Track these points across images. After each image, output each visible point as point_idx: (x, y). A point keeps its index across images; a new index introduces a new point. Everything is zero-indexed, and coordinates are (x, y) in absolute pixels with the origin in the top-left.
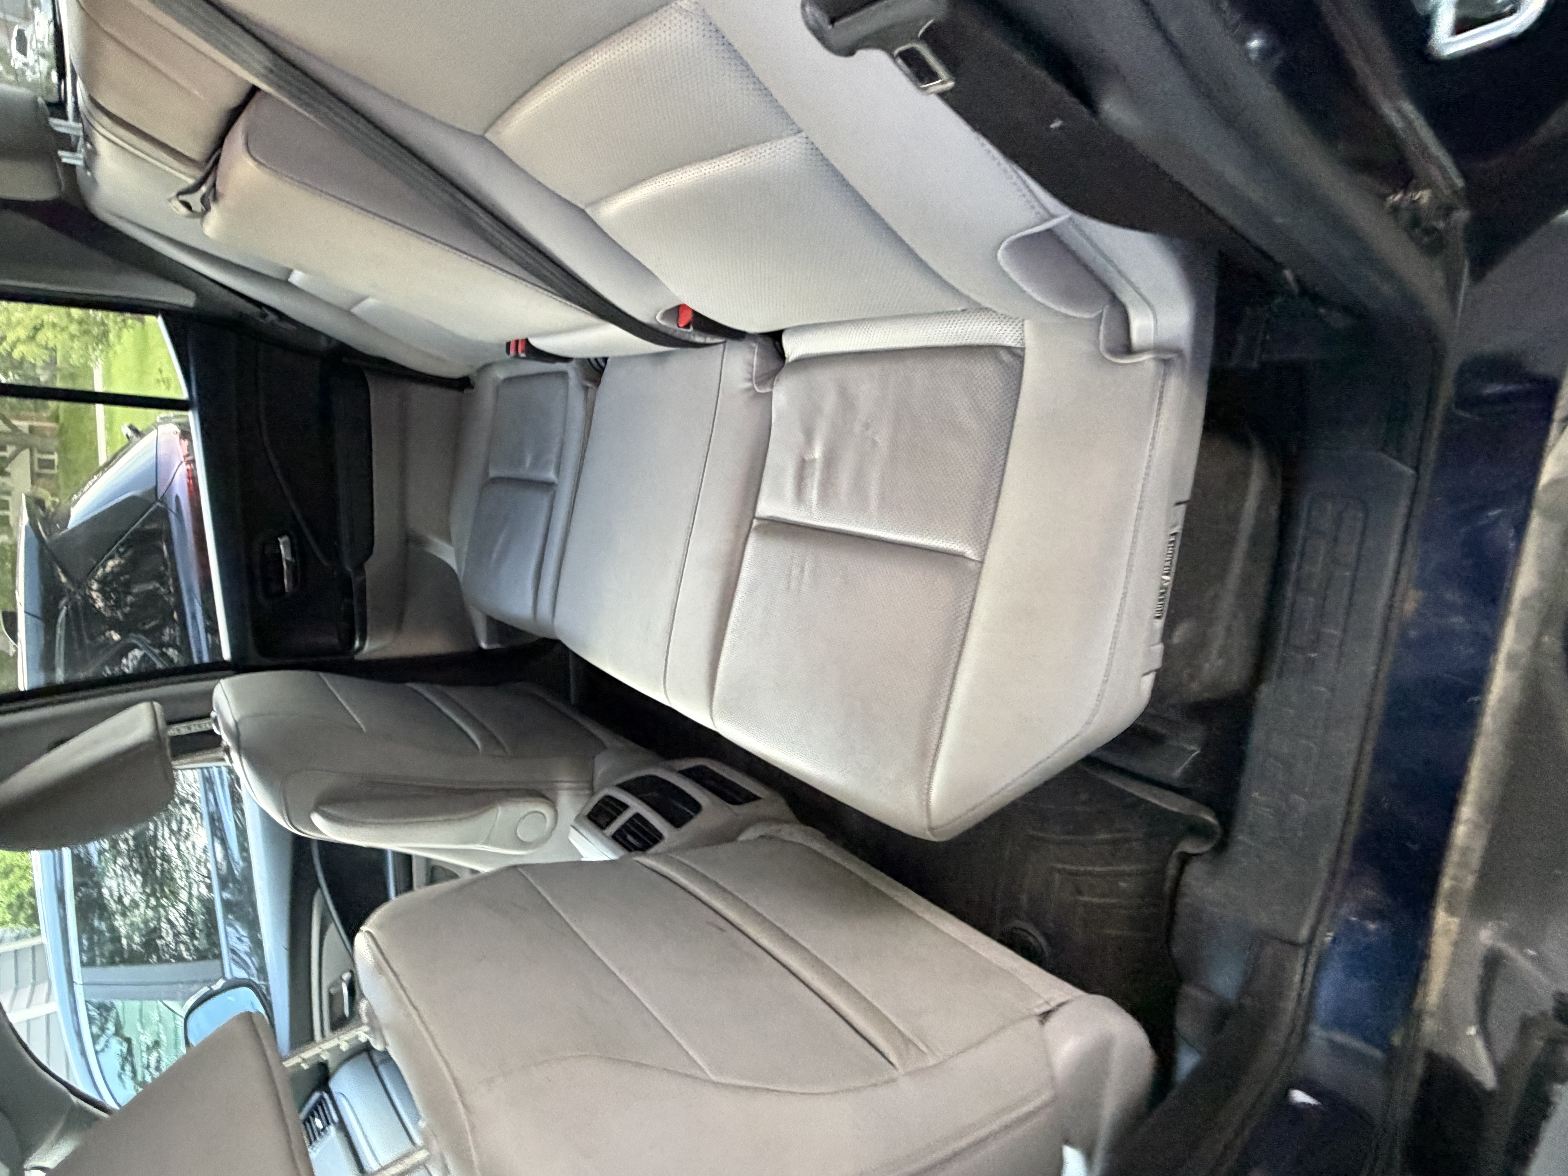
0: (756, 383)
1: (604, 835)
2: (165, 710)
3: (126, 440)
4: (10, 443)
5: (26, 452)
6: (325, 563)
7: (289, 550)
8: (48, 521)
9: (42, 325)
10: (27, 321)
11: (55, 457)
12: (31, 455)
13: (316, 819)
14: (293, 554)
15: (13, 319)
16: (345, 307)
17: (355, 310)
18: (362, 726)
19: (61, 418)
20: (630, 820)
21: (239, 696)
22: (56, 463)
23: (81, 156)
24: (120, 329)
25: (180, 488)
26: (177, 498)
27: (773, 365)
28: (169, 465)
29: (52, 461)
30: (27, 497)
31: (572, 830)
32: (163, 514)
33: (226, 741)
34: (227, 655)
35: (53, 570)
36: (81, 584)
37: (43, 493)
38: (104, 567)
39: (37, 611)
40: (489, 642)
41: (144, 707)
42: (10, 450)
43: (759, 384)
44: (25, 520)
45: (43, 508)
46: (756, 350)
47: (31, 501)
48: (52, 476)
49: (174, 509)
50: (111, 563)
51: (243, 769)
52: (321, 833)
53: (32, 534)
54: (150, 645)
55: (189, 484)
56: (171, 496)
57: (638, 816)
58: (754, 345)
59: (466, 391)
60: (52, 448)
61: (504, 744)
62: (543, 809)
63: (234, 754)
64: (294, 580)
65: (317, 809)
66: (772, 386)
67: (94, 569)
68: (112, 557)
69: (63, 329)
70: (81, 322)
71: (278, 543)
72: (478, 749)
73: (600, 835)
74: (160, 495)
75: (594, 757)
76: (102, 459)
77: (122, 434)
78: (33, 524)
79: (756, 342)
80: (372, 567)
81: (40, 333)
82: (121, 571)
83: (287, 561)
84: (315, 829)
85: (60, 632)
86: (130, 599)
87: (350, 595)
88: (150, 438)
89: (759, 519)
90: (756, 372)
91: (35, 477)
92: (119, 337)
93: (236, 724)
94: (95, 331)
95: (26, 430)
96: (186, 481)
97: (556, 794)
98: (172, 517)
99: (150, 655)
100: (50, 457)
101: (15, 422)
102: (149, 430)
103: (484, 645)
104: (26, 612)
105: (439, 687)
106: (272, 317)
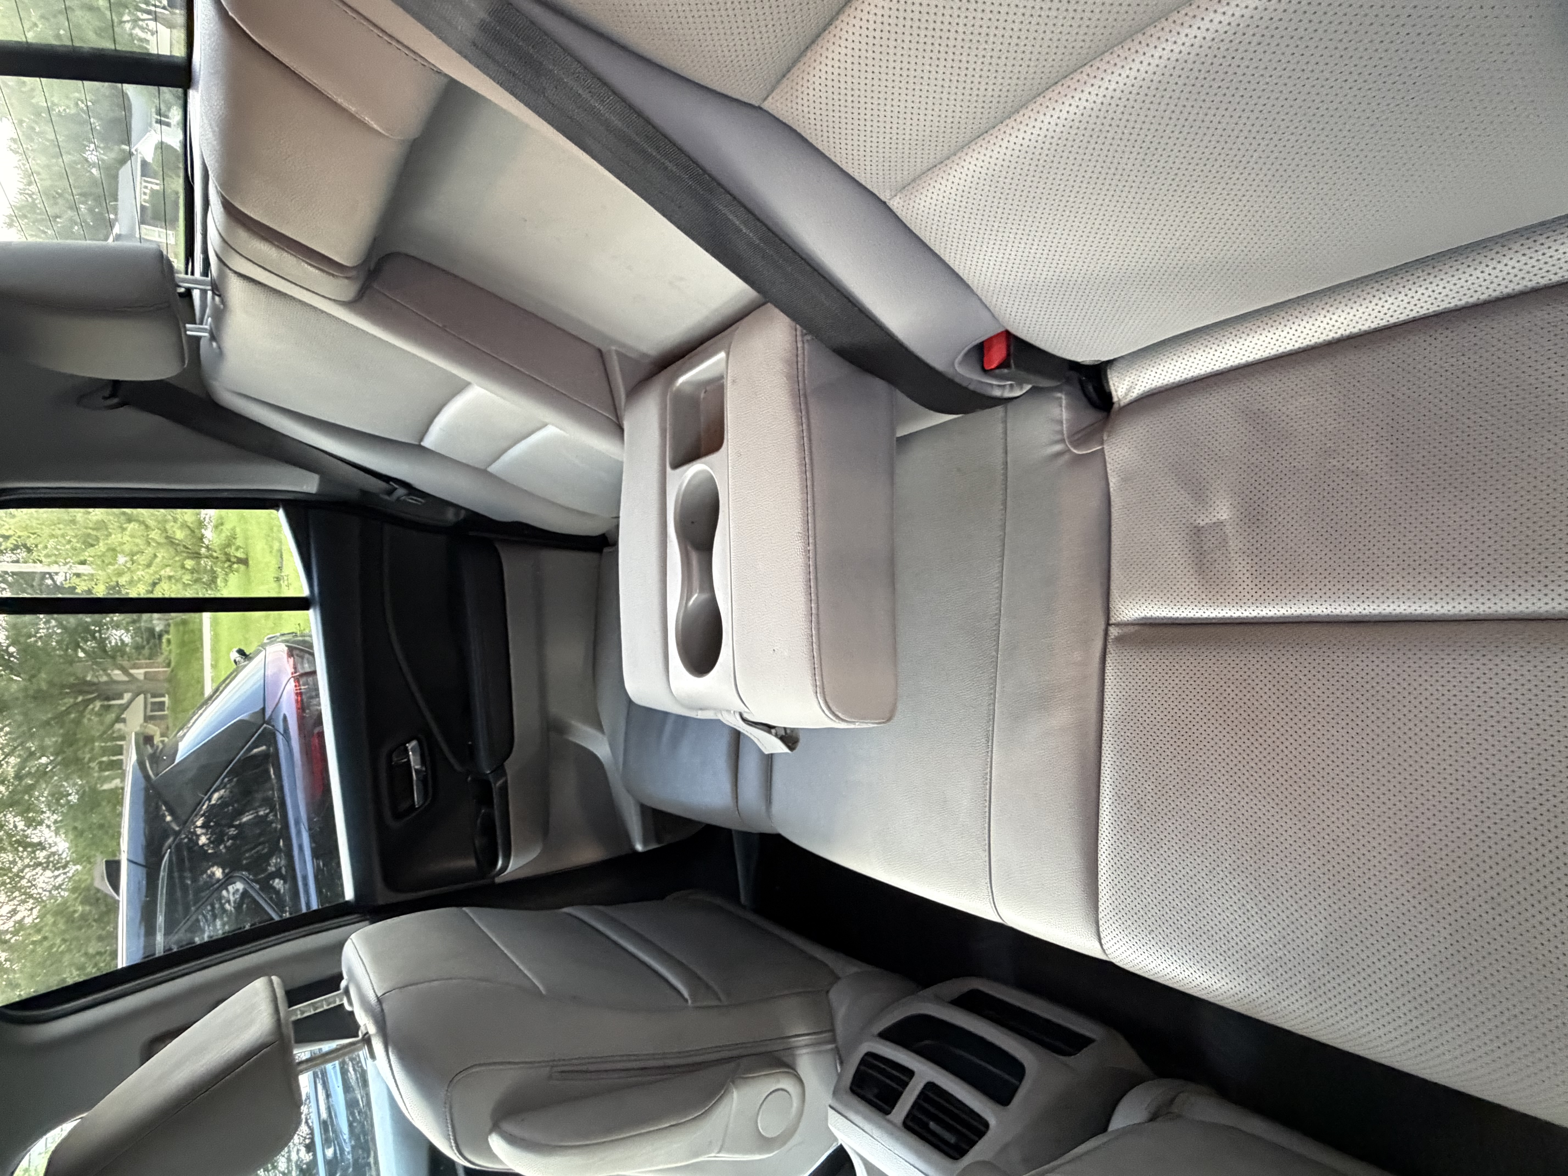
0: (1071, 443)
1: (889, 1121)
2: (284, 981)
3: (234, 666)
4: (127, 691)
5: (142, 696)
6: (458, 767)
7: (418, 758)
8: (155, 759)
9: (160, 580)
10: (147, 577)
11: (166, 699)
12: (145, 699)
13: (496, 1143)
14: (423, 762)
15: (135, 578)
16: (481, 466)
17: (493, 469)
18: (541, 988)
19: (173, 664)
20: (922, 1095)
21: (379, 957)
22: (167, 705)
23: (207, 327)
24: (227, 574)
25: (288, 708)
26: (285, 718)
27: (1091, 416)
28: (276, 683)
29: (163, 703)
30: (136, 734)
31: (831, 1112)
32: (269, 737)
33: (365, 1023)
34: (349, 894)
35: (158, 808)
36: (184, 823)
37: (153, 729)
38: (210, 799)
39: (141, 860)
40: (645, 842)
41: (259, 984)
42: (127, 696)
43: (1077, 444)
44: (134, 757)
45: (152, 745)
46: (1064, 402)
47: (141, 741)
48: (163, 718)
49: (281, 730)
50: (216, 796)
51: (391, 1066)
52: (500, 1162)
53: (139, 774)
54: (252, 881)
55: (297, 701)
56: (278, 717)
57: (931, 1087)
58: (1059, 395)
59: (606, 550)
60: (163, 691)
61: (716, 988)
62: (787, 1084)
63: (378, 1045)
64: (425, 794)
65: (495, 1127)
66: (1102, 443)
67: (199, 803)
68: (215, 791)
69: (177, 581)
70: (192, 571)
71: (406, 751)
72: (686, 1001)
73: (884, 1123)
74: (267, 716)
75: (828, 992)
76: (208, 691)
77: (229, 659)
78: (141, 763)
79: (1061, 391)
80: (511, 766)
81: (158, 587)
82: (224, 803)
83: (416, 771)
84: (493, 1157)
85: (163, 874)
86: (233, 831)
87: (489, 803)
88: (258, 661)
89: (1118, 625)
90: (1068, 428)
91: (148, 719)
92: (226, 581)
93: (379, 1000)
94: (205, 578)
95: (141, 677)
96: (293, 697)
97: (794, 1056)
98: (280, 739)
99: (250, 890)
100: (162, 699)
101: (132, 671)
102: (258, 652)
103: (639, 847)
104: (129, 861)
105: (601, 908)
106: (401, 492)
